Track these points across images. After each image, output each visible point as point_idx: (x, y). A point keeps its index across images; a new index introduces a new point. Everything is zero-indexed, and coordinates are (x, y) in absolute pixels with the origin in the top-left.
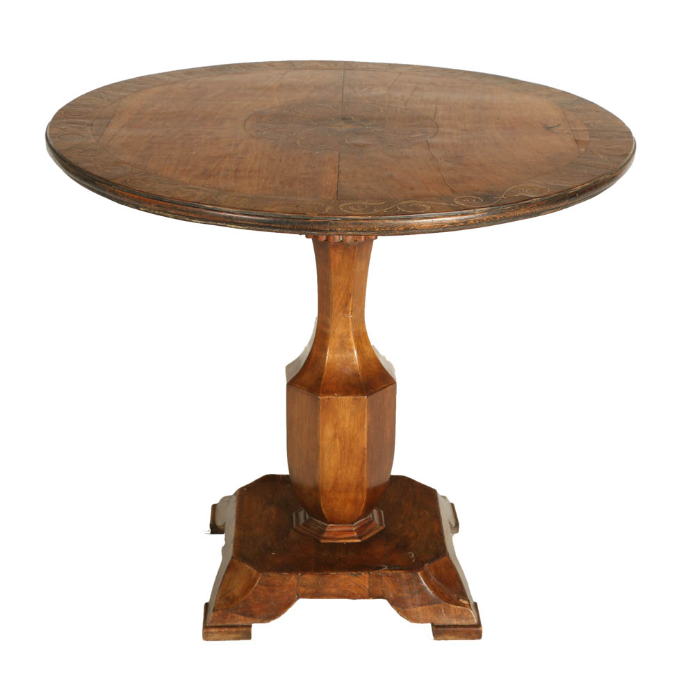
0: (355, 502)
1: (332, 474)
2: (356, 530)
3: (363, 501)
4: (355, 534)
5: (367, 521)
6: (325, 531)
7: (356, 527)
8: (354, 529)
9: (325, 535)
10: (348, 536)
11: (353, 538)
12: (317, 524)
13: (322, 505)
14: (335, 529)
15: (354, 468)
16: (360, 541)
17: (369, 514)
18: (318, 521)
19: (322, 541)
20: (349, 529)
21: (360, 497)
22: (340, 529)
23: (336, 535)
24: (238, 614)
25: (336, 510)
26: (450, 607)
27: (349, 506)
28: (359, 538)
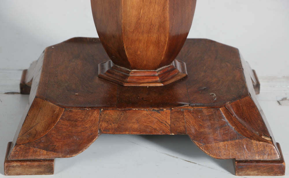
0: (157, 43)
1: (135, 13)
2: (159, 76)
3: (165, 43)
4: (158, 79)
5: (169, 69)
6: (128, 76)
7: (159, 73)
8: (157, 74)
9: (128, 80)
10: (150, 80)
11: (156, 82)
12: (121, 70)
13: (125, 47)
14: (138, 75)
15: (156, 6)
16: (162, 85)
17: (172, 62)
18: (122, 68)
19: (126, 85)
20: (152, 74)
21: (162, 38)
22: (143, 74)
23: (140, 80)
24: (40, 148)
25: (139, 53)
26: (252, 143)
27: (151, 48)
28: (162, 82)
